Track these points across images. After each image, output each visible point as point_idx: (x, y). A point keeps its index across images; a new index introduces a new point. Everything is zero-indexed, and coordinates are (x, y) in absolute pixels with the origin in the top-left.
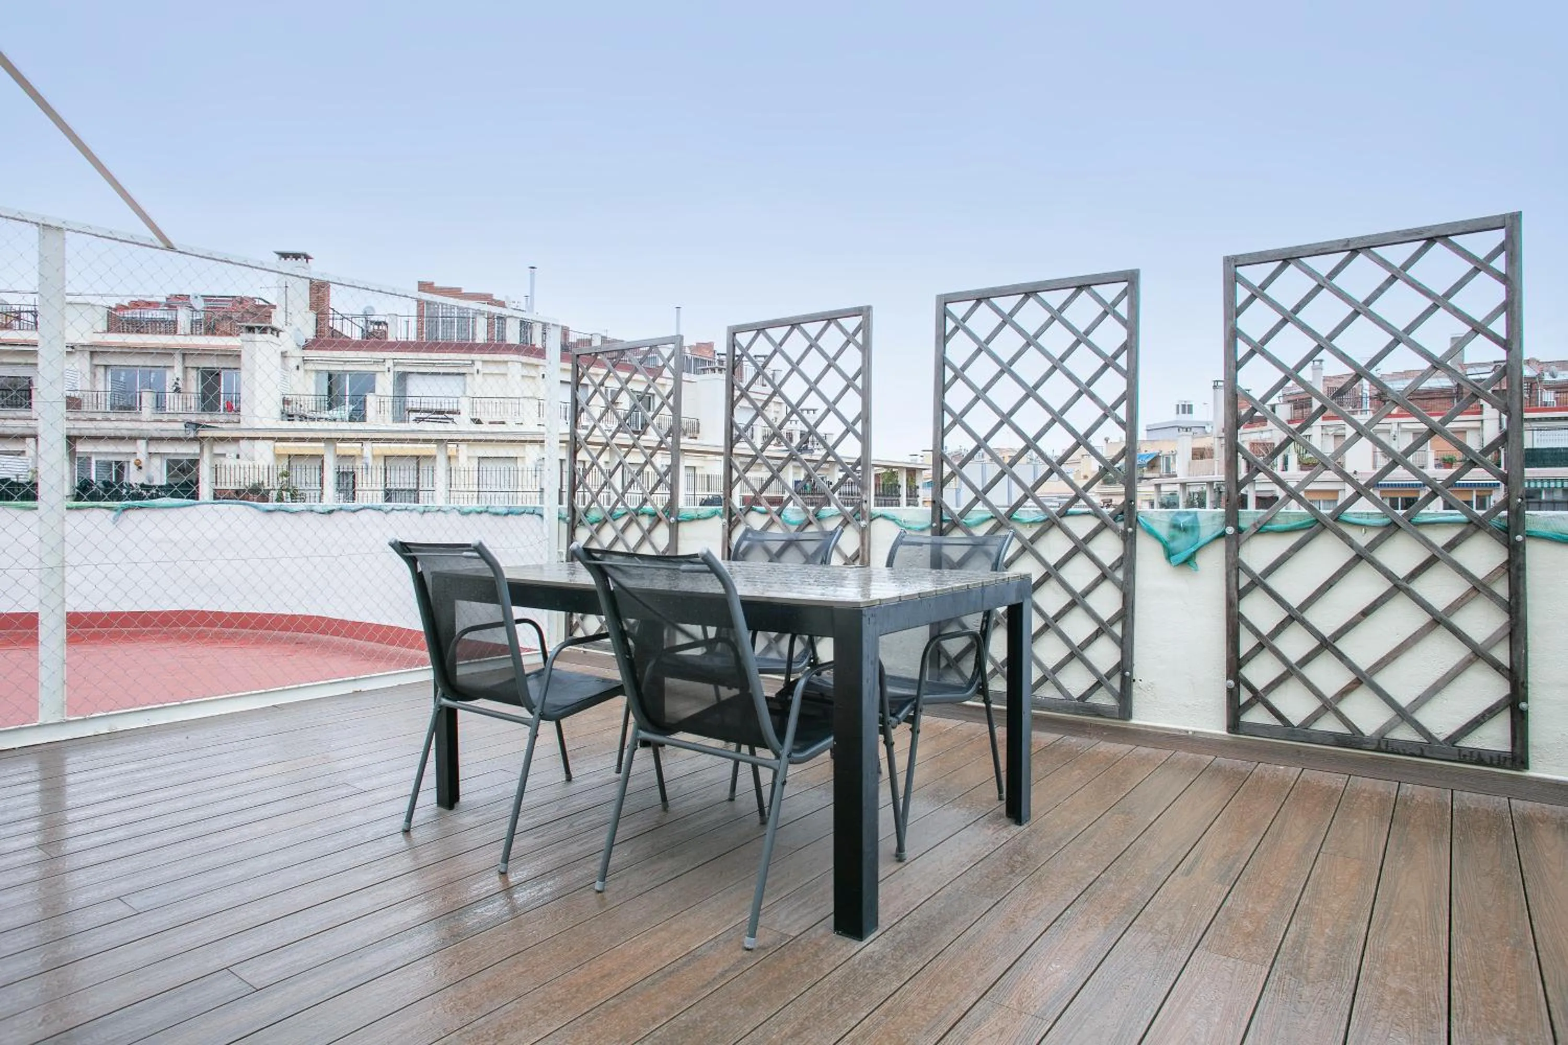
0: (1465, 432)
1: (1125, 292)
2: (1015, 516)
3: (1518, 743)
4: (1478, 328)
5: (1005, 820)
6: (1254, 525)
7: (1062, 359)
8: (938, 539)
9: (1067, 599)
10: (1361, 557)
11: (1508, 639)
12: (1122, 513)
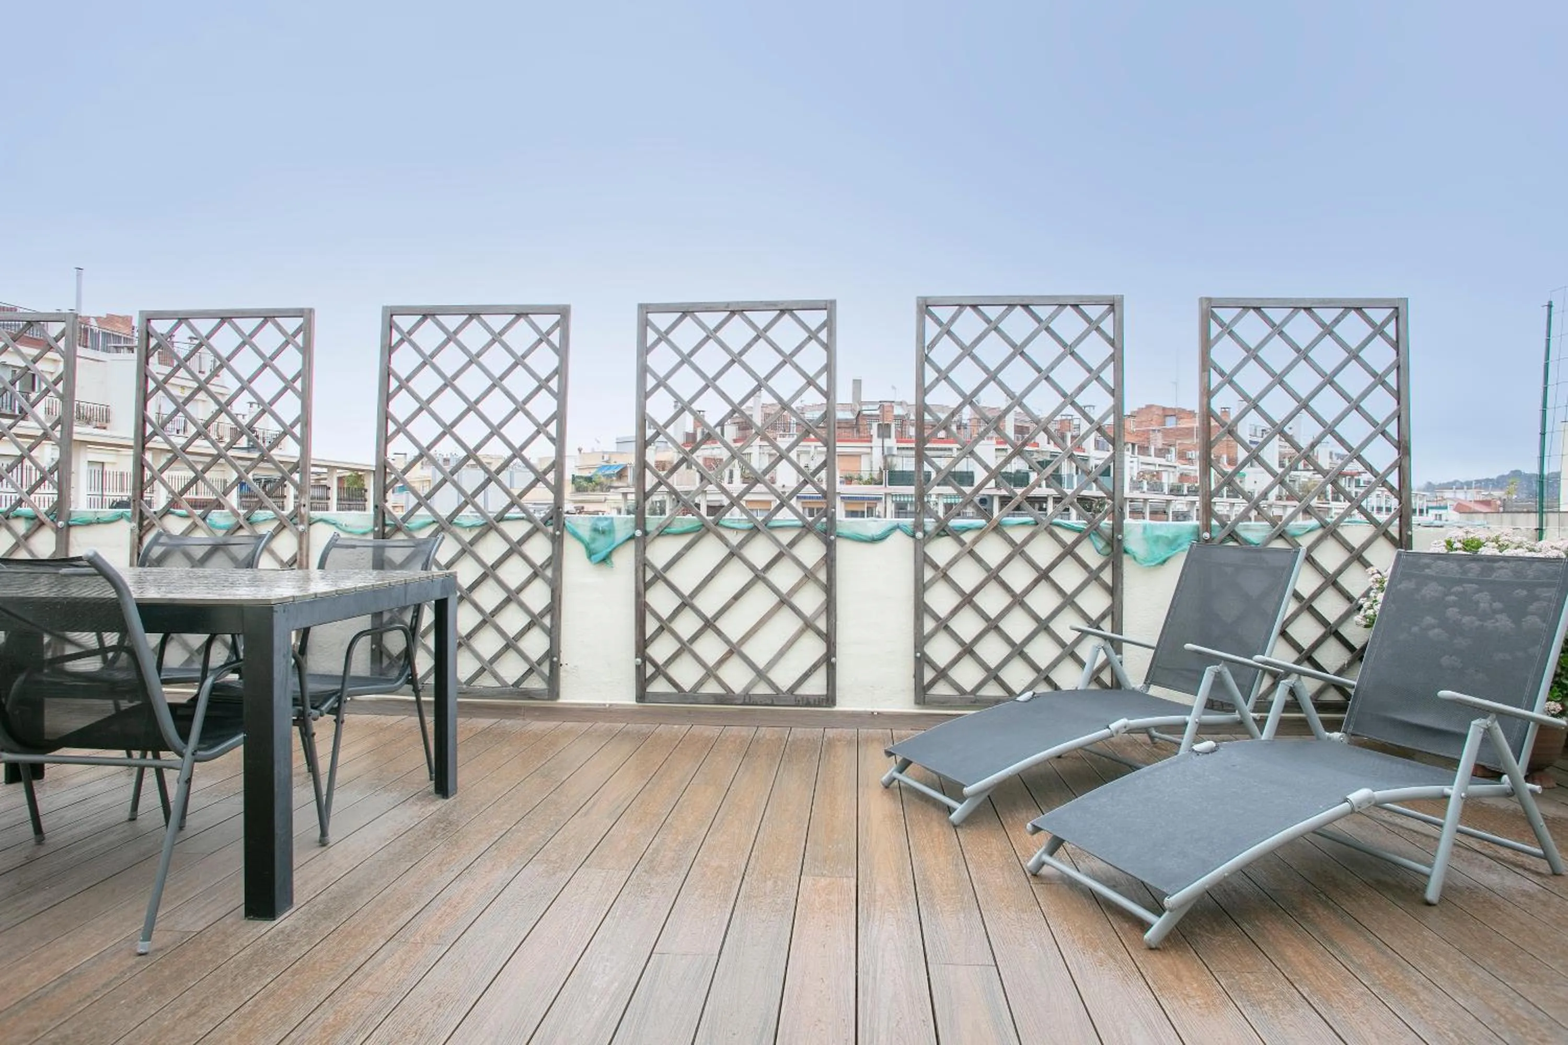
0: (860, 456)
1: (557, 324)
2: (455, 521)
3: (830, 687)
4: (811, 382)
5: (433, 797)
6: (657, 529)
7: (502, 378)
8: (381, 542)
9: (503, 595)
10: (734, 554)
11: (825, 613)
12: (551, 518)
